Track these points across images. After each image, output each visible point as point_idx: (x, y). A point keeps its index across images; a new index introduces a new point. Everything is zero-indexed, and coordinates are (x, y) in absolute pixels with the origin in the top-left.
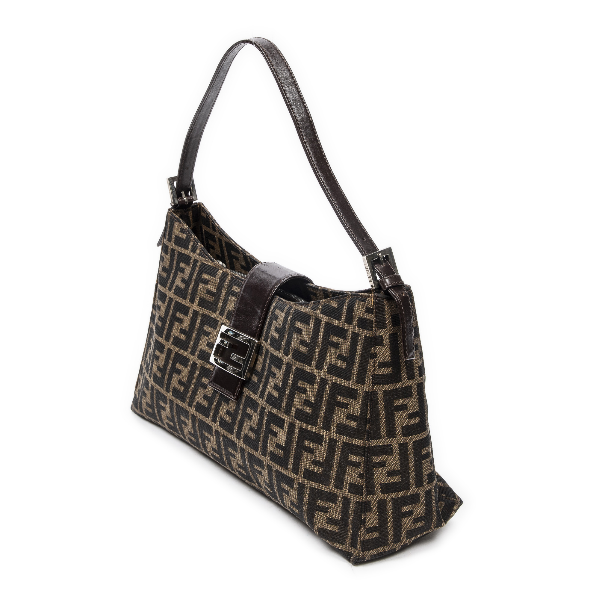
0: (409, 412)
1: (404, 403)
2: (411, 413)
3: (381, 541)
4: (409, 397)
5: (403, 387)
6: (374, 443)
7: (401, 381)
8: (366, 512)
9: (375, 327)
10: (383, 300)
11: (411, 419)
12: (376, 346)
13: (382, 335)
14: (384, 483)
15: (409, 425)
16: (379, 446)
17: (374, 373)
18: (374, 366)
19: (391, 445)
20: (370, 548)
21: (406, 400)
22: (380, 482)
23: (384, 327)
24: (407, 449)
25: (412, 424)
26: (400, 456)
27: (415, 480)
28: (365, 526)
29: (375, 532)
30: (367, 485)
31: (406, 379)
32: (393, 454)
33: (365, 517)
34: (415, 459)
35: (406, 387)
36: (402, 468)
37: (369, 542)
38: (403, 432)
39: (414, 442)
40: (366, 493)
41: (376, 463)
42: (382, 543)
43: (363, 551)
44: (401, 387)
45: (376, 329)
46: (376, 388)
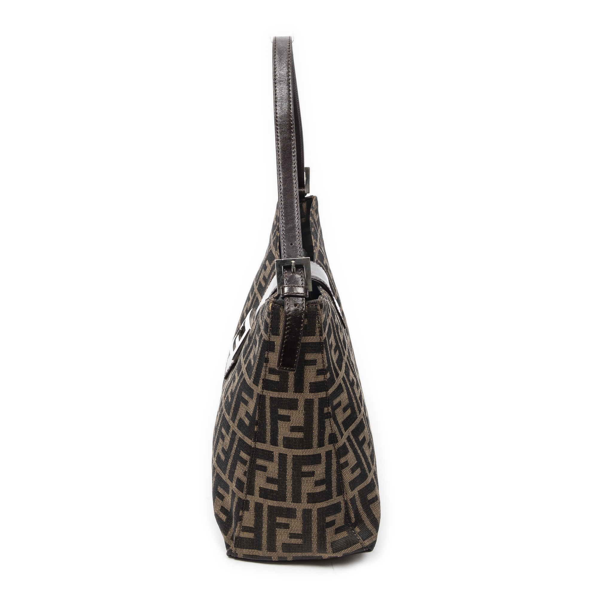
0: (291, 424)
1: (288, 414)
2: (294, 426)
3: (255, 544)
4: (293, 409)
5: (288, 398)
6: (260, 446)
7: (287, 392)
8: (244, 510)
9: (270, 332)
10: (280, 307)
11: (293, 432)
12: (269, 351)
13: (275, 342)
14: (262, 488)
15: (290, 437)
16: (263, 450)
17: (265, 377)
18: (265, 371)
19: (273, 452)
20: (243, 546)
21: (290, 412)
22: (260, 485)
23: (277, 334)
24: (286, 461)
25: (294, 438)
26: (279, 465)
27: (292, 495)
28: (241, 523)
29: (251, 533)
30: (248, 484)
31: (293, 391)
32: (273, 462)
33: (243, 515)
34: (293, 473)
35: (291, 399)
36: (280, 478)
37: (244, 540)
38: (284, 442)
39: (293, 456)
40: (246, 491)
41: (259, 465)
42: (256, 546)
43: (235, 547)
44: (286, 398)
45: (270, 334)
46: (265, 392)
